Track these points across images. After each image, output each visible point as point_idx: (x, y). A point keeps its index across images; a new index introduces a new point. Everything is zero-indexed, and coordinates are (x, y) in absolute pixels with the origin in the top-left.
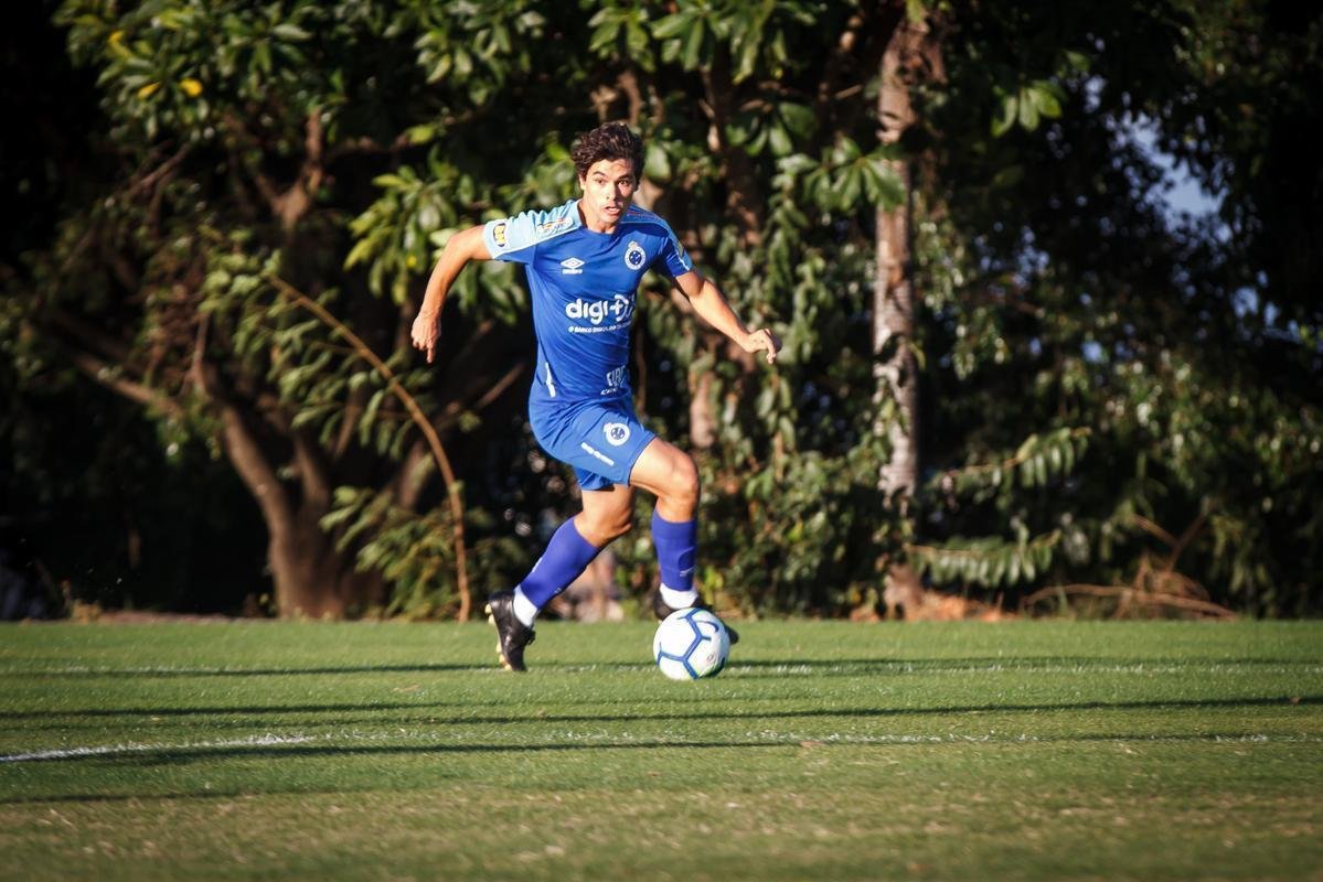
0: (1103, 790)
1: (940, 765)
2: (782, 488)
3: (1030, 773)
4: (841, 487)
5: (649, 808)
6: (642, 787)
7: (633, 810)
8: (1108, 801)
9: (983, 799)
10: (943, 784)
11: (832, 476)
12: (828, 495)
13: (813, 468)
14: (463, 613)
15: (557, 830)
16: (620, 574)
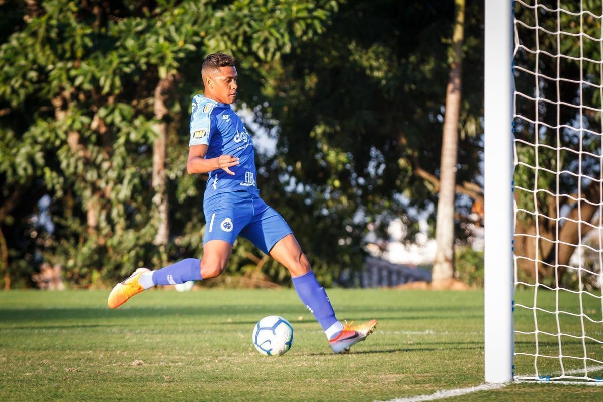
0: (233, 350)
1: (175, 341)
2: (120, 243)
3: (207, 344)
4: (141, 242)
5: (71, 357)
6: (69, 349)
7: (66, 358)
8: (235, 354)
9: (190, 354)
10: (176, 348)
11: (138, 239)
12: (136, 246)
13: (131, 236)
14: (7, 287)
15: (39, 365)
16: (64, 273)
